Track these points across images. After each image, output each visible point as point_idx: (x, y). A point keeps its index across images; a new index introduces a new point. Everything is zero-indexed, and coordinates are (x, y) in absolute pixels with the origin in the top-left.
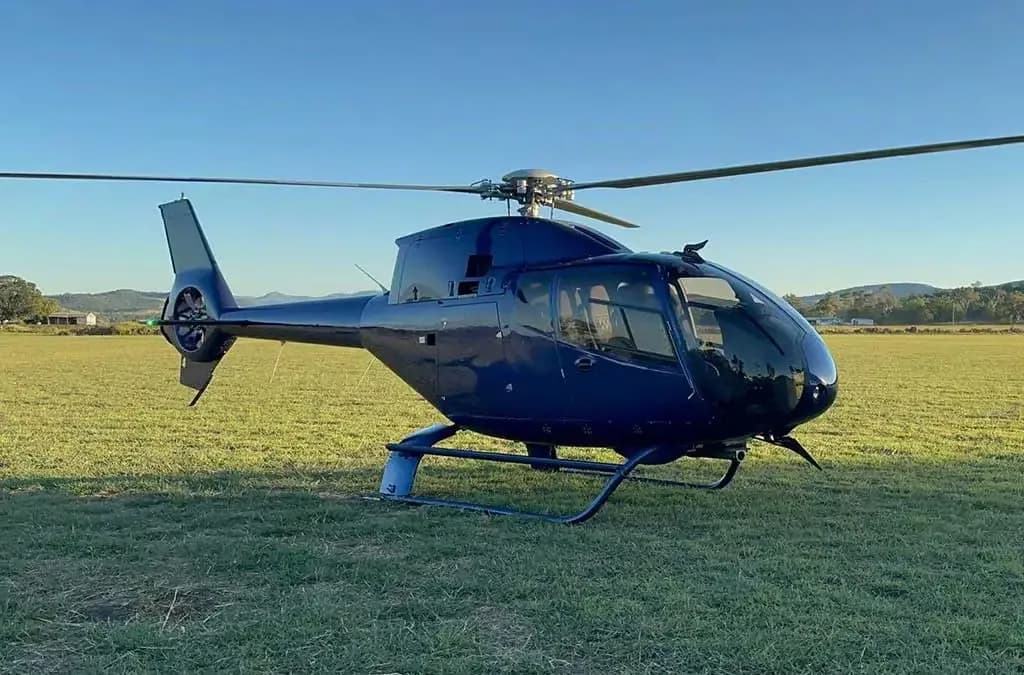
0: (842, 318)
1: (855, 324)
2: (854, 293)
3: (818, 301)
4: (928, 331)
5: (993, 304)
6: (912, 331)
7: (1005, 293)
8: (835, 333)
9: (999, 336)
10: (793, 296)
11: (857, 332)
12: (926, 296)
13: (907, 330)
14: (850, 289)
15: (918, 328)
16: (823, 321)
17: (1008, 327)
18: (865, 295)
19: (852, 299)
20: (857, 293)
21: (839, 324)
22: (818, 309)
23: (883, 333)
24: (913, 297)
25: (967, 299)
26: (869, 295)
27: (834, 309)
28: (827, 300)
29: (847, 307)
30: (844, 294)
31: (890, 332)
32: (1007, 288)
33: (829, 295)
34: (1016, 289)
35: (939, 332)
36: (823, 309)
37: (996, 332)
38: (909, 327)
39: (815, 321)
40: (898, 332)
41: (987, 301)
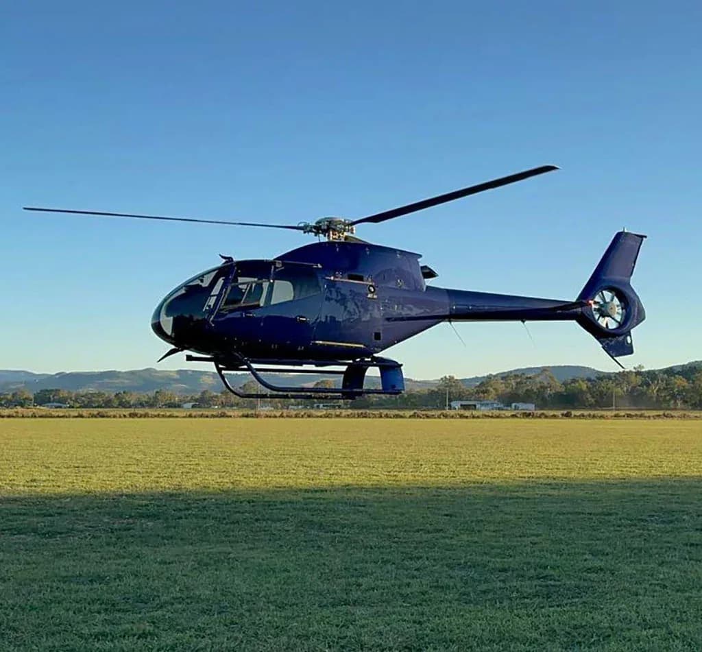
0: (503, 403)
1: (516, 408)
2: (516, 376)
3: (478, 384)
4: (583, 416)
5: (654, 389)
6: (568, 415)
7: (666, 376)
8: (492, 417)
9: (652, 421)
10: (451, 378)
11: (513, 416)
12: (589, 380)
13: (563, 415)
14: (511, 372)
15: (574, 413)
16: (482, 405)
17: (661, 413)
18: (527, 378)
19: (513, 382)
20: (519, 376)
21: (499, 409)
22: (478, 392)
23: (540, 417)
24: (574, 381)
25: (629, 383)
26: (530, 378)
27: (494, 392)
28: (487, 383)
29: (509, 390)
30: (505, 377)
31: (546, 417)
32: (670, 372)
33: (489, 377)
34: (678, 373)
35: (594, 417)
36: (484, 392)
37: (649, 417)
38: (565, 412)
39: (475, 406)
40: (554, 416)
41: (648, 385)
